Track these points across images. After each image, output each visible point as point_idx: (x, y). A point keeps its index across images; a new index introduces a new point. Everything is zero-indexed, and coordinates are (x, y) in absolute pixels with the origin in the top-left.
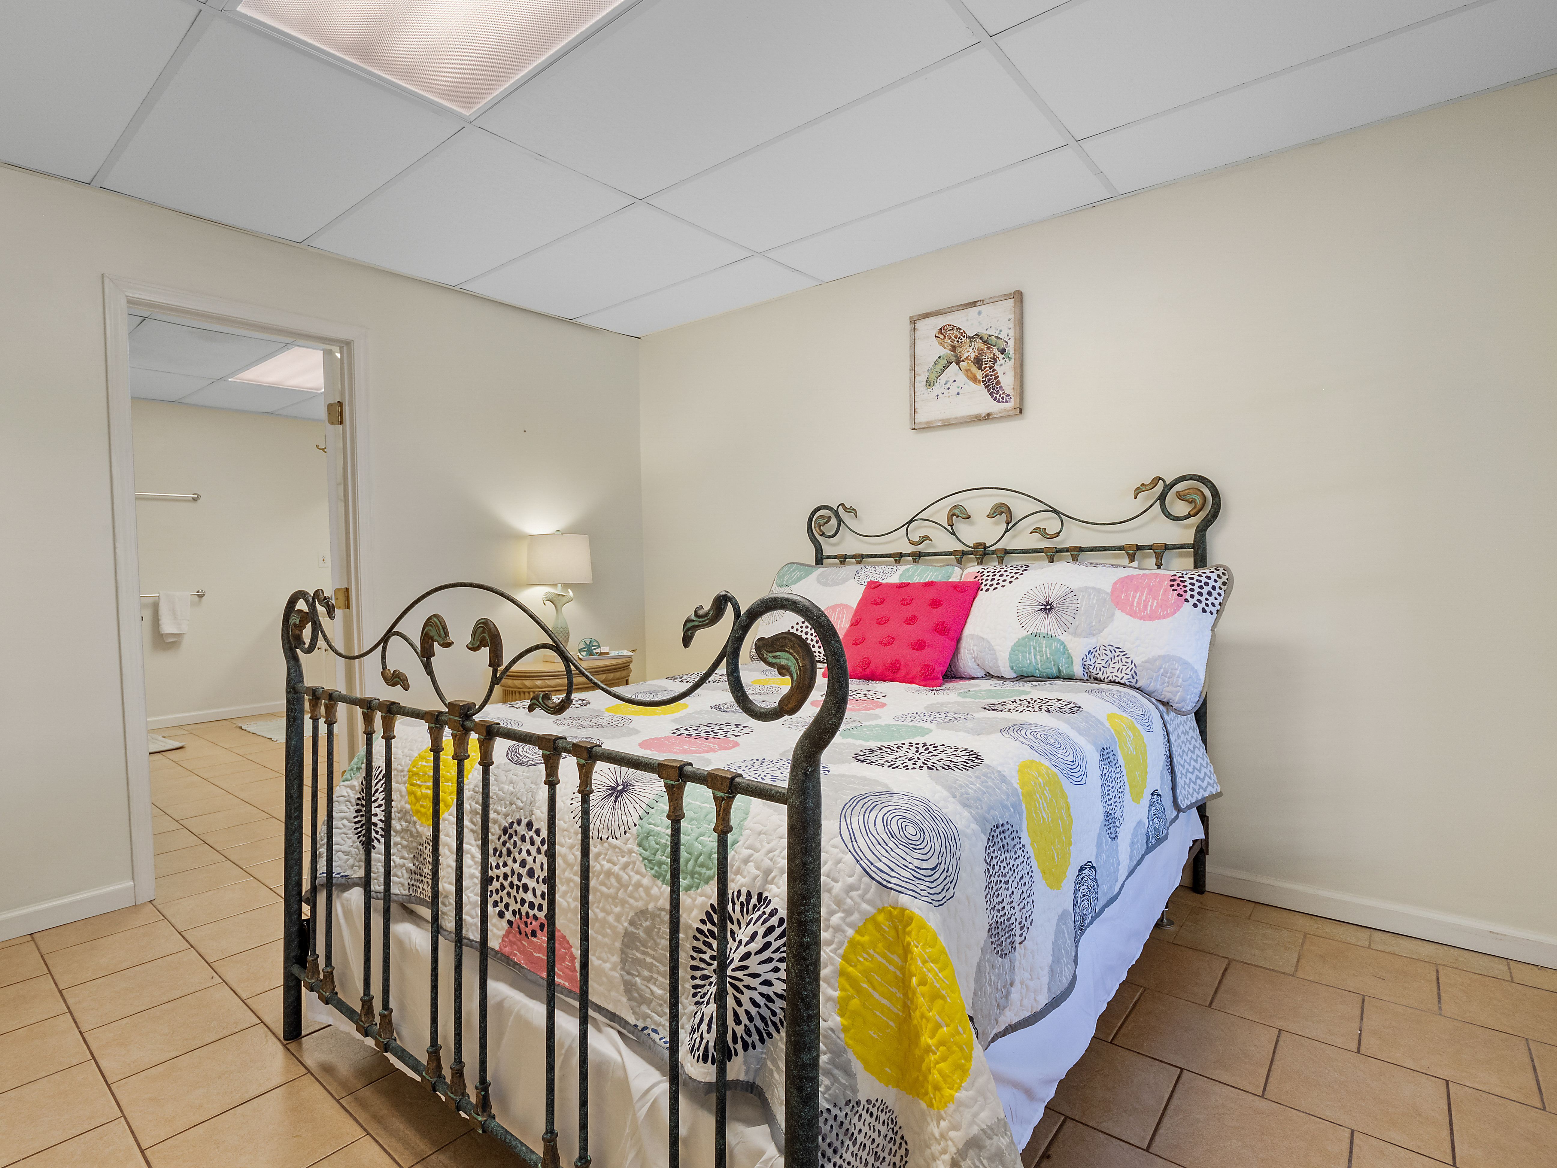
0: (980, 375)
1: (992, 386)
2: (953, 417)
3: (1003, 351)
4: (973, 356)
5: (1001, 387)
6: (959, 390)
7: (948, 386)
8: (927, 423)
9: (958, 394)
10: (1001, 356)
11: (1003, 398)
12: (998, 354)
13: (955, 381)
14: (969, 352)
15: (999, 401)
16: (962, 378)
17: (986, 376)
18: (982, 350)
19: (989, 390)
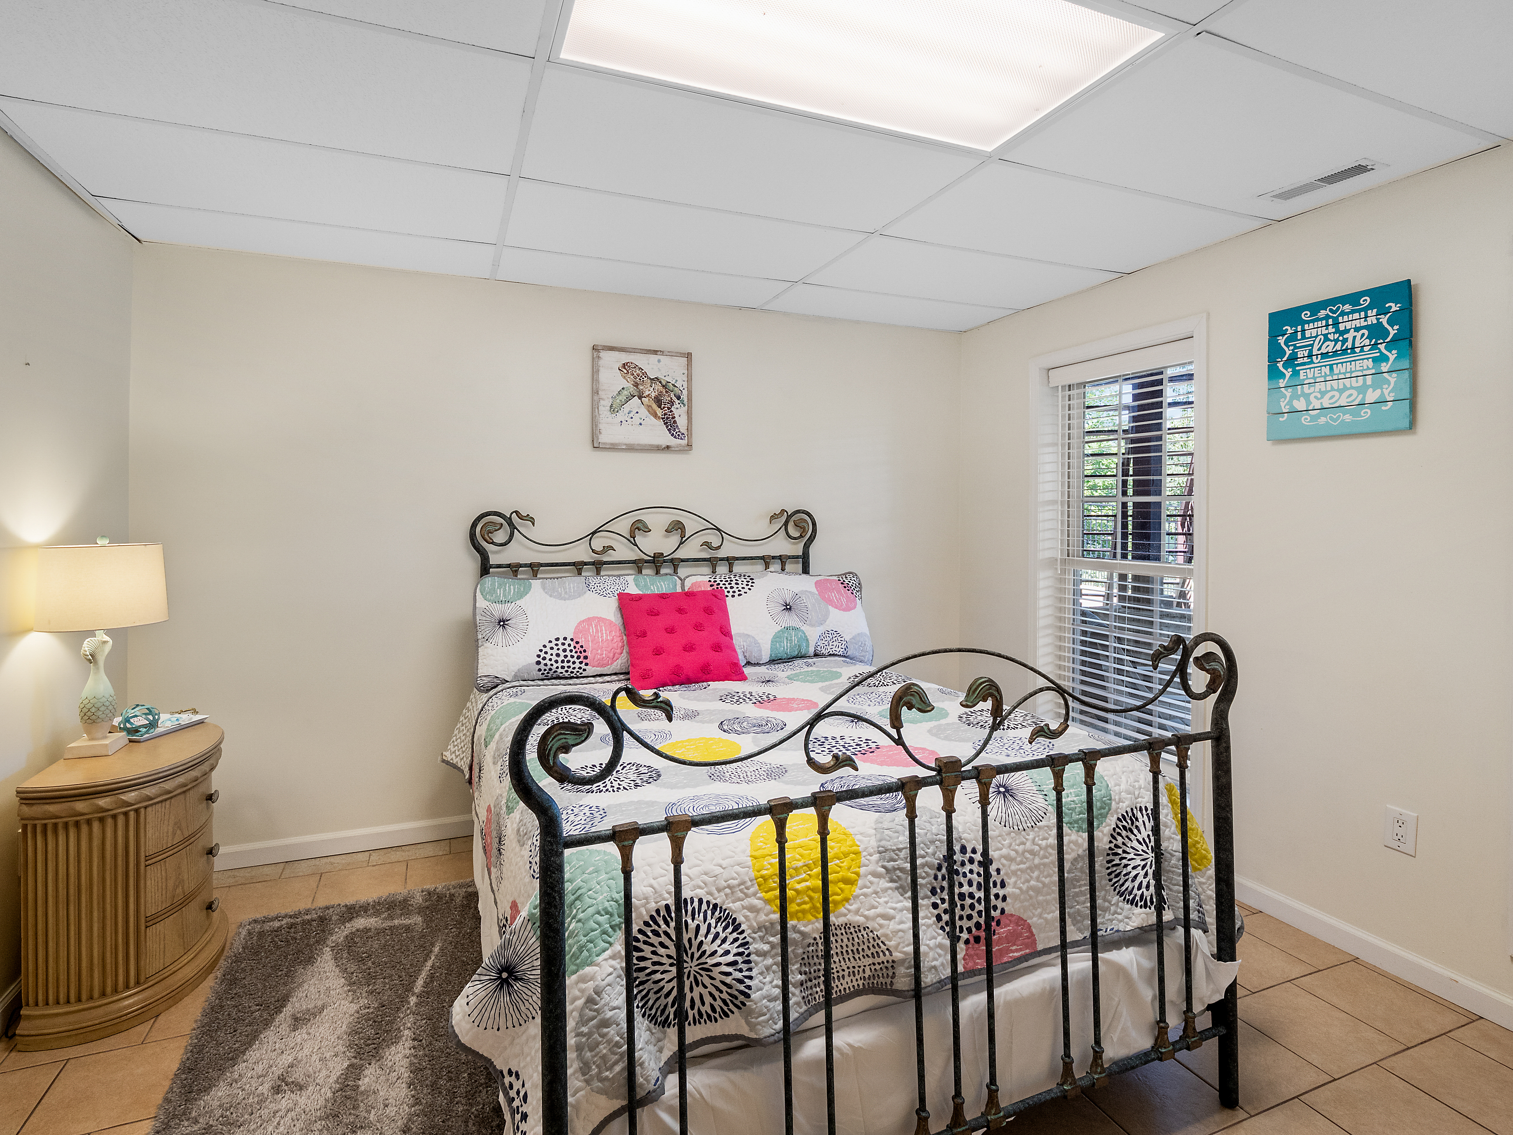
0: (659, 412)
1: (670, 423)
2: (636, 443)
3: (679, 398)
4: (653, 395)
5: (677, 426)
6: (641, 421)
7: (631, 415)
8: (612, 444)
9: (641, 424)
10: (677, 401)
11: (679, 435)
12: (674, 398)
13: (637, 413)
14: (651, 391)
15: (675, 437)
16: (643, 411)
17: (665, 414)
18: (661, 392)
19: (667, 427)
